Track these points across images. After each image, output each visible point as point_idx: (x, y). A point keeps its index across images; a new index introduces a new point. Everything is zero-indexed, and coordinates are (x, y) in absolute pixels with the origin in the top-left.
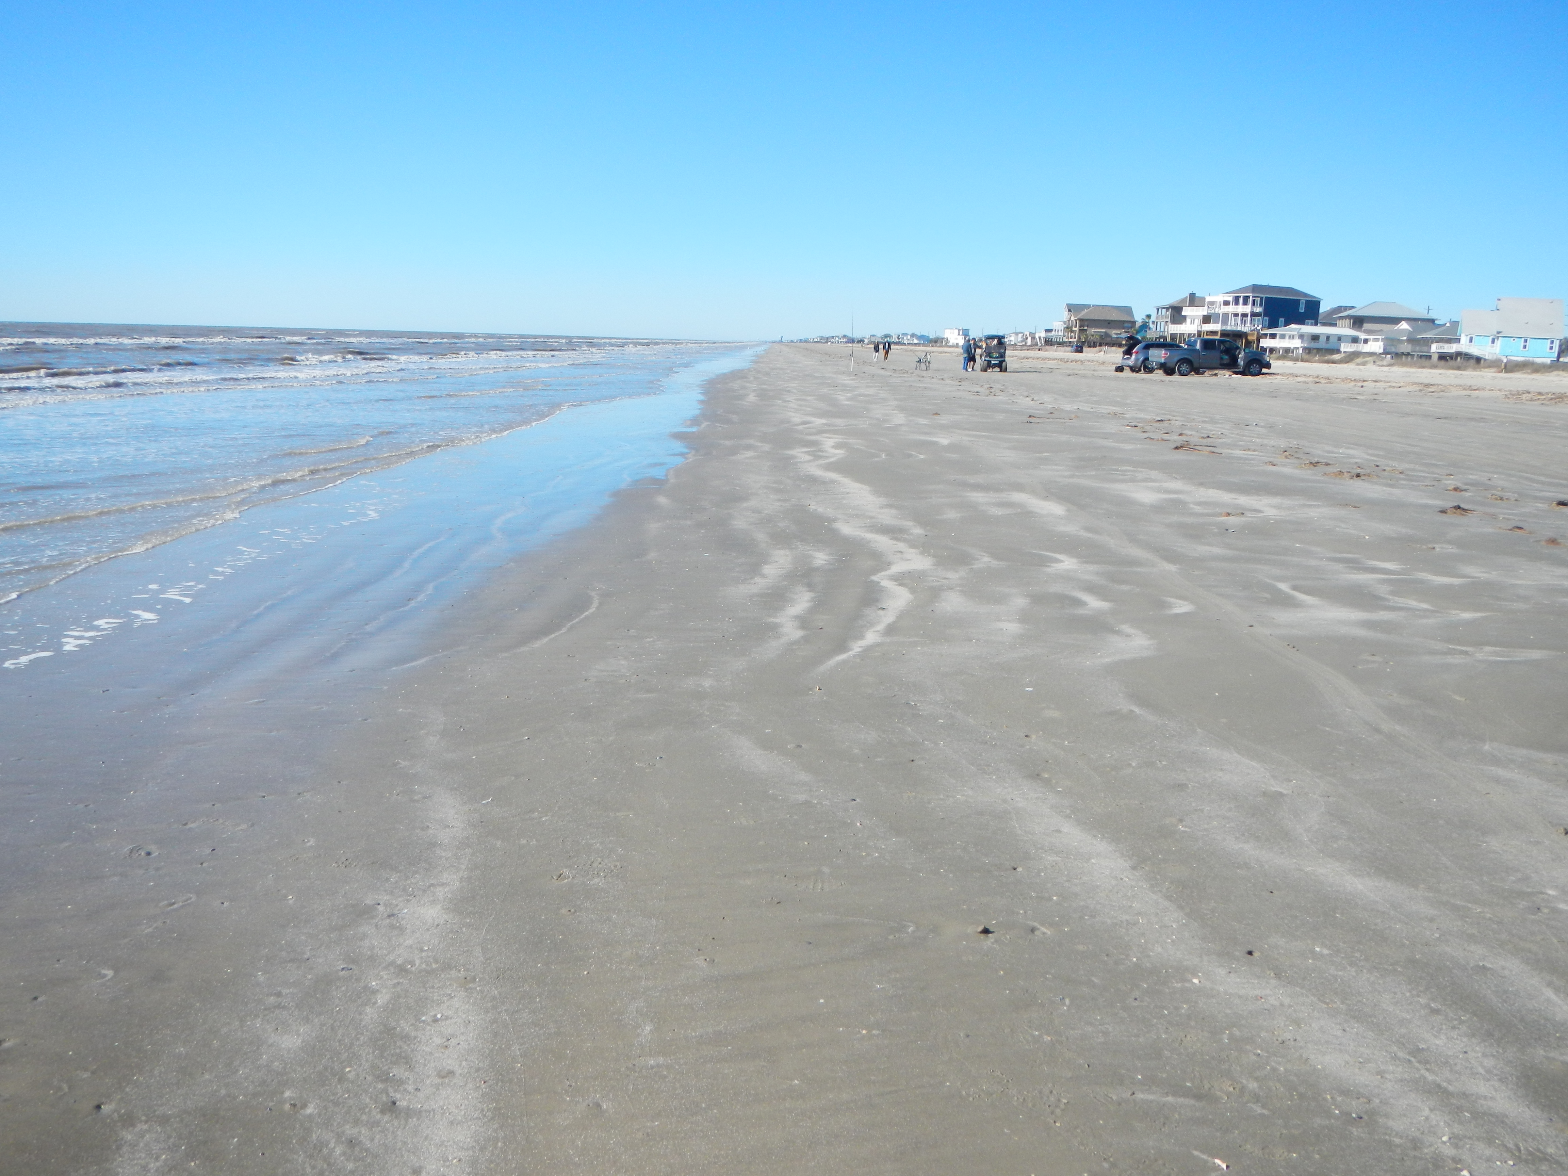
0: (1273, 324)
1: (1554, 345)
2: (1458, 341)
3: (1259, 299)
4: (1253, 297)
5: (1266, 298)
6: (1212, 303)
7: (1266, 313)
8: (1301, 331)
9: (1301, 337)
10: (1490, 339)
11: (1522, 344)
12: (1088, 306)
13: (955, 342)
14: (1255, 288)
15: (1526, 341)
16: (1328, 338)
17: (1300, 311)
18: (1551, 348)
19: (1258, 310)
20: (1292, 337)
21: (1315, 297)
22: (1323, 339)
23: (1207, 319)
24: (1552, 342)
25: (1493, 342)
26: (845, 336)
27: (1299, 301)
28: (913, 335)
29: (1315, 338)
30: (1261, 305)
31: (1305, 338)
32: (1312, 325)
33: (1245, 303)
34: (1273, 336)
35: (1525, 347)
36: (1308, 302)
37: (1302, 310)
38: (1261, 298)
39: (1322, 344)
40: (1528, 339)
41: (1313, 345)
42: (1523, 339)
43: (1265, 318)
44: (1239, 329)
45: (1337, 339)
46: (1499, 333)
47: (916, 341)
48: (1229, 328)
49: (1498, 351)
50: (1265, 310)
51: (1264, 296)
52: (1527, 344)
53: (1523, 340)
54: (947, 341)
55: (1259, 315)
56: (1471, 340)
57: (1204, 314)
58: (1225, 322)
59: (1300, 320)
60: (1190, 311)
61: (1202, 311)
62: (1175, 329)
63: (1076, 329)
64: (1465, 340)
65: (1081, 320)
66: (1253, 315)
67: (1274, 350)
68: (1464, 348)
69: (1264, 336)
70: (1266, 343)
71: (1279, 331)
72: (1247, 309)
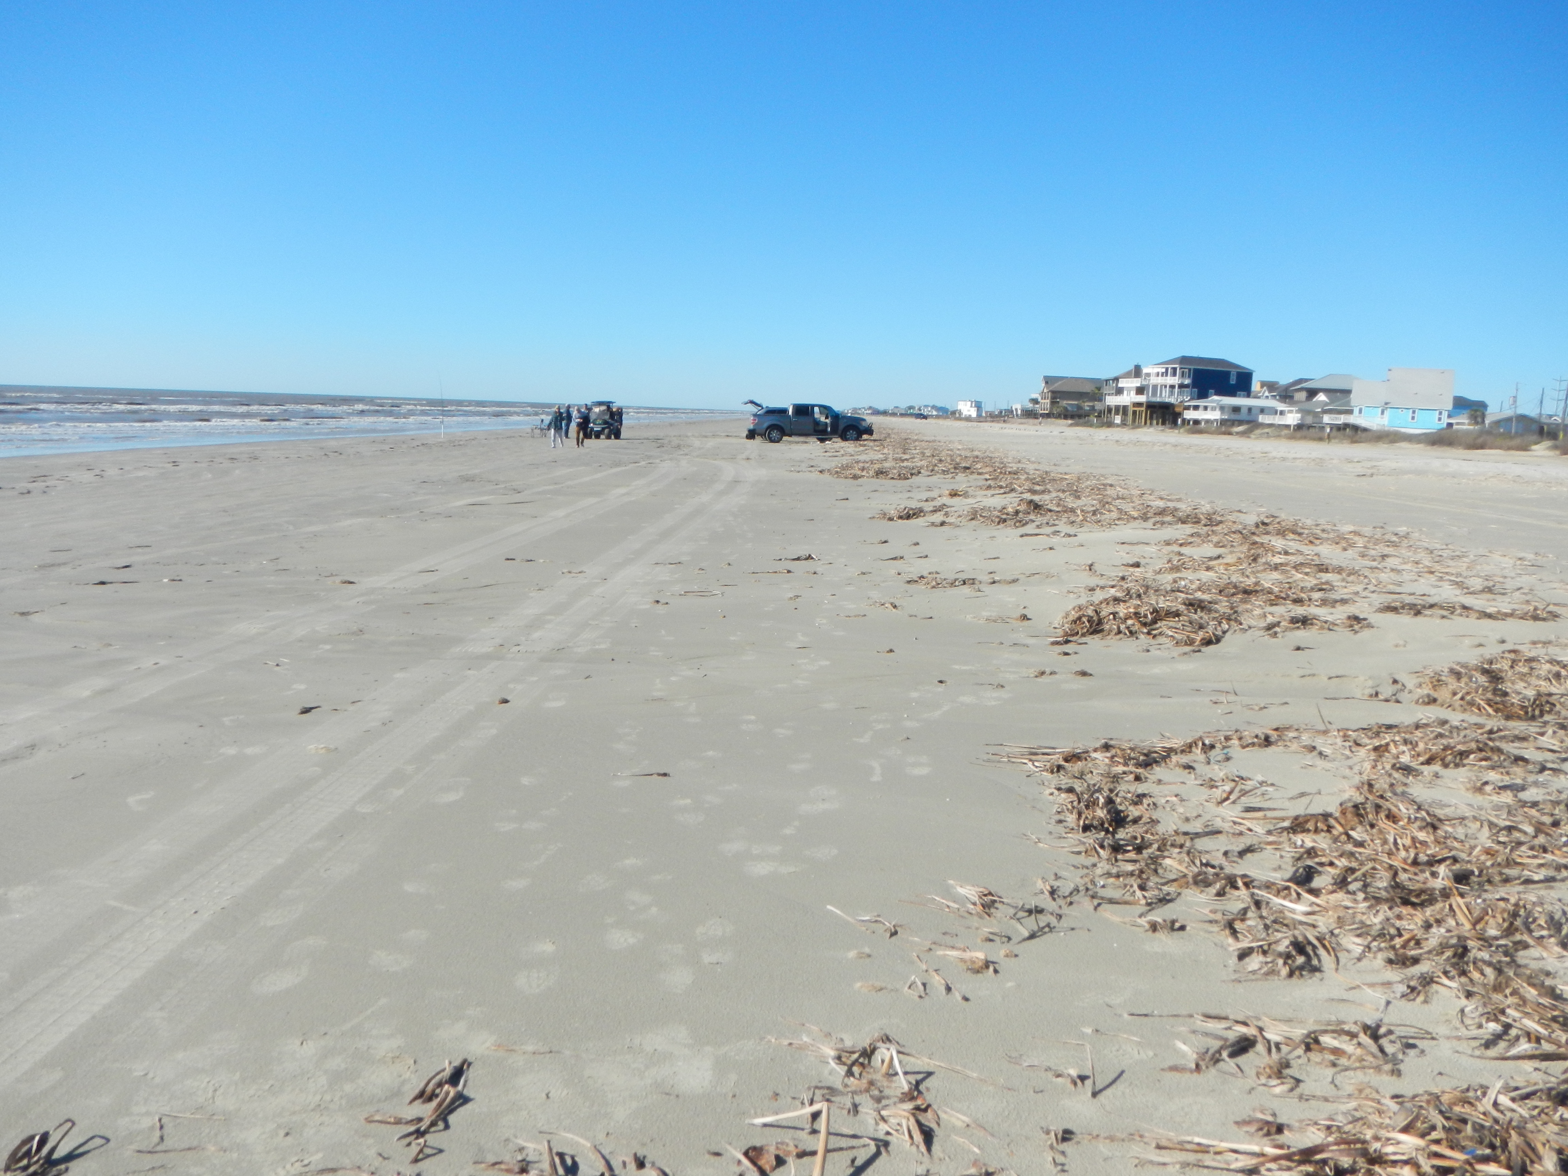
0: (1203, 395)
1: (1442, 417)
2: (1350, 412)
3: (1188, 370)
4: (1181, 368)
5: (1193, 369)
6: (1148, 375)
7: (1195, 384)
8: (1221, 403)
9: (1222, 408)
10: (1380, 410)
11: (1411, 415)
12: (1062, 378)
13: (968, 413)
14: (1184, 360)
15: (1414, 412)
16: (1250, 409)
17: (1232, 382)
18: (1440, 419)
19: (1187, 381)
20: (1213, 409)
21: (1247, 369)
22: (1244, 411)
23: (1140, 391)
24: (1440, 413)
25: (1383, 413)
26: (870, 408)
27: (1229, 373)
28: (933, 407)
29: (1236, 409)
30: (1189, 377)
31: (1226, 410)
32: (1244, 397)
33: (1174, 374)
34: (1196, 408)
35: (1413, 418)
36: (1238, 373)
37: (1233, 381)
38: (1190, 370)
39: (1244, 415)
40: (1417, 411)
41: (1234, 417)
43: (1195, 390)
44: (1167, 400)
46: (1386, 404)
47: (935, 413)
48: (1158, 399)
49: (1386, 423)
50: (1193, 381)
51: (1192, 367)
52: (1416, 415)
53: (1411, 411)
54: (960, 413)
55: (1187, 386)
56: (1360, 411)
57: (1139, 385)
58: (1154, 393)
59: (1231, 392)
60: (1127, 382)
61: (1136, 383)
62: (1112, 401)
63: (1048, 401)
64: (1356, 411)
65: (1053, 392)
66: (1181, 386)
67: (1196, 422)
68: (1352, 419)
69: (1188, 408)
70: (1189, 415)
71: (1201, 403)
72: (1175, 380)
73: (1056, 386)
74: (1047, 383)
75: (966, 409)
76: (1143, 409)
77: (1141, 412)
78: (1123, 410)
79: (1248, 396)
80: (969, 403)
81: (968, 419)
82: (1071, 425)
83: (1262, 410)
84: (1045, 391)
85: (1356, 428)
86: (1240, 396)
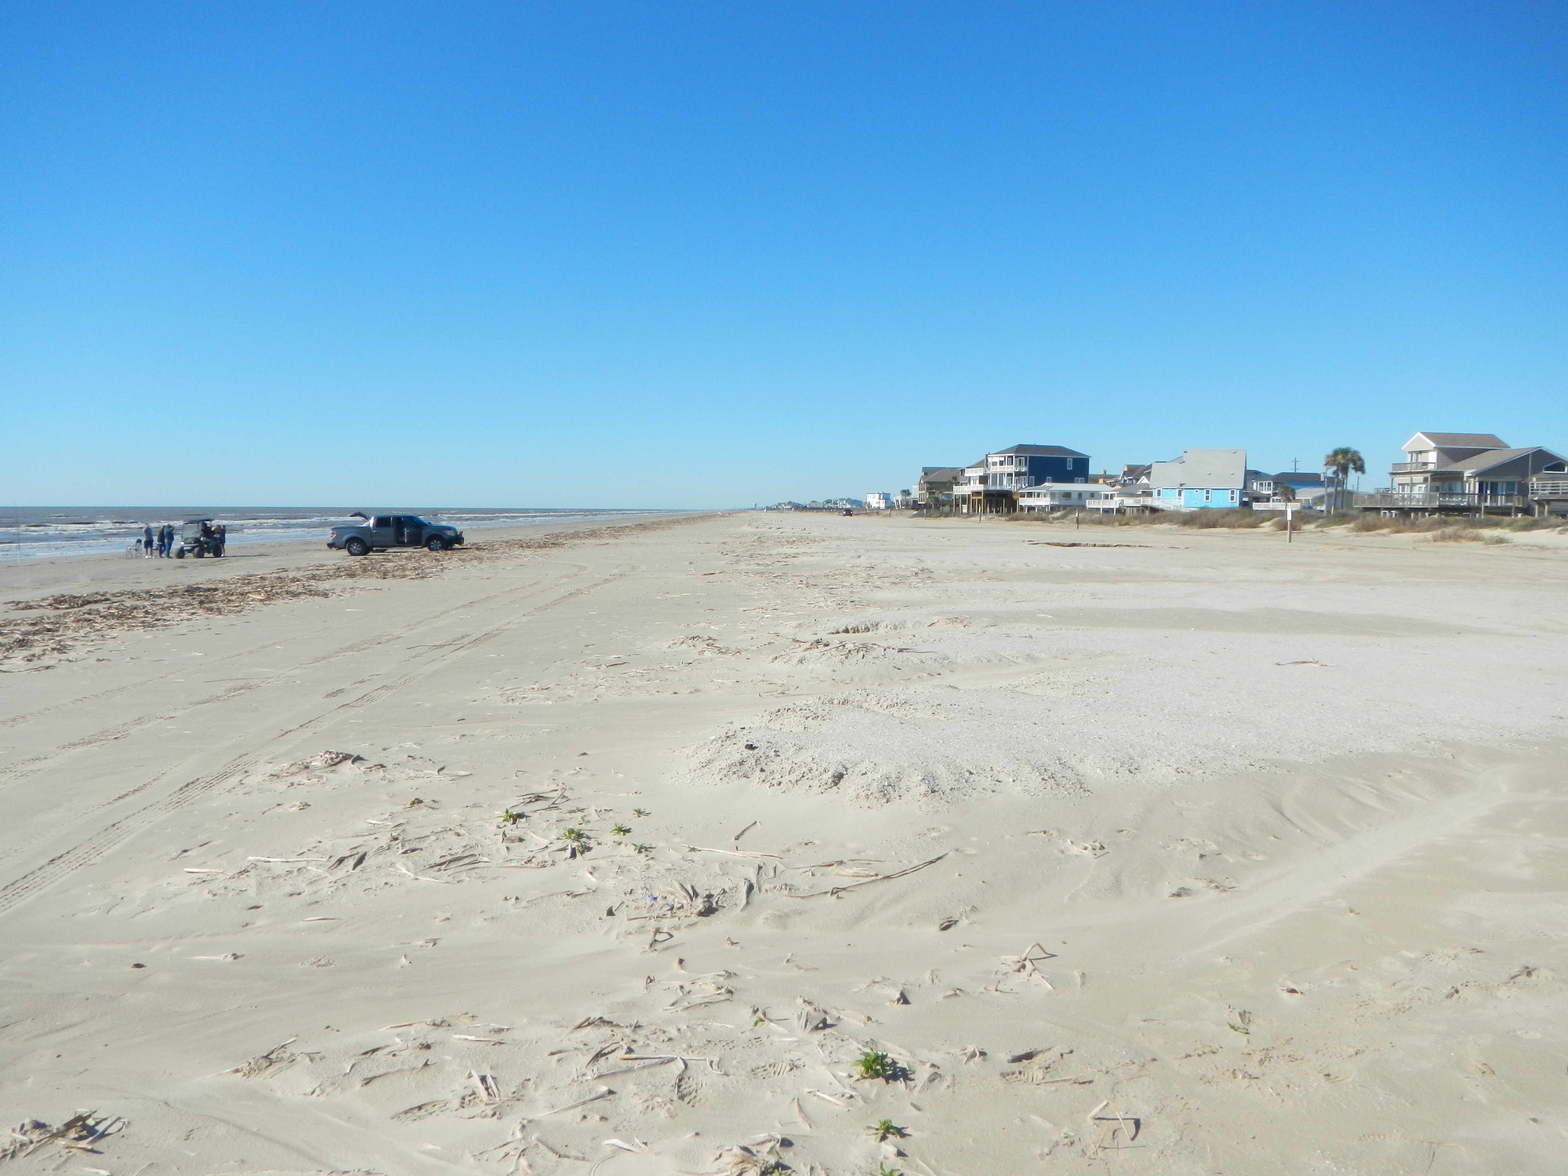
0: (1039, 482)
1: (1234, 495)
2: (1150, 494)
3: (1024, 458)
4: (1018, 457)
5: (1029, 457)
7: (1031, 472)
8: (1055, 489)
9: (1053, 495)
10: (1177, 491)
11: (1205, 495)
13: (877, 505)
14: (1020, 449)
15: (1208, 492)
16: (1080, 495)
17: (1068, 469)
18: (1232, 498)
19: (1024, 469)
20: (1046, 495)
21: (1083, 455)
22: (1074, 497)
23: (983, 480)
24: (1233, 492)
25: (1180, 494)
27: (1065, 459)
29: (1067, 495)
30: (1026, 464)
31: (1057, 496)
32: (1082, 482)
33: (1011, 463)
34: (1030, 495)
35: (1207, 498)
36: (1074, 460)
37: (1070, 467)
38: (1026, 458)
39: (1072, 500)
40: (1210, 490)
41: (1063, 502)
42: (1205, 491)
43: (1030, 477)
44: (1005, 488)
45: (1089, 495)
46: (1181, 485)
48: (998, 488)
49: (1182, 504)
50: (1030, 469)
51: (1028, 455)
52: (1210, 495)
54: (870, 505)
55: (1024, 474)
56: (1159, 493)
57: (982, 474)
58: (994, 483)
59: (1068, 478)
60: (972, 472)
61: (980, 472)
62: (959, 491)
63: (924, 492)
64: (1155, 493)
65: (927, 482)
66: (1018, 474)
67: (1031, 508)
68: (1149, 502)
69: (1023, 496)
70: (1024, 502)
71: (1035, 490)
72: (1011, 469)
73: (932, 477)
74: (926, 474)
75: (875, 501)
76: (982, 498)
77: (979, 501)
78: (964, 499)
79: (1086, 482)
80: (877, 496)
81: (877, 511)
82: (914, 516)
83: (1092, 495)
84: (922, 482)
85: (1154, 510)
86: (1077, 482)
